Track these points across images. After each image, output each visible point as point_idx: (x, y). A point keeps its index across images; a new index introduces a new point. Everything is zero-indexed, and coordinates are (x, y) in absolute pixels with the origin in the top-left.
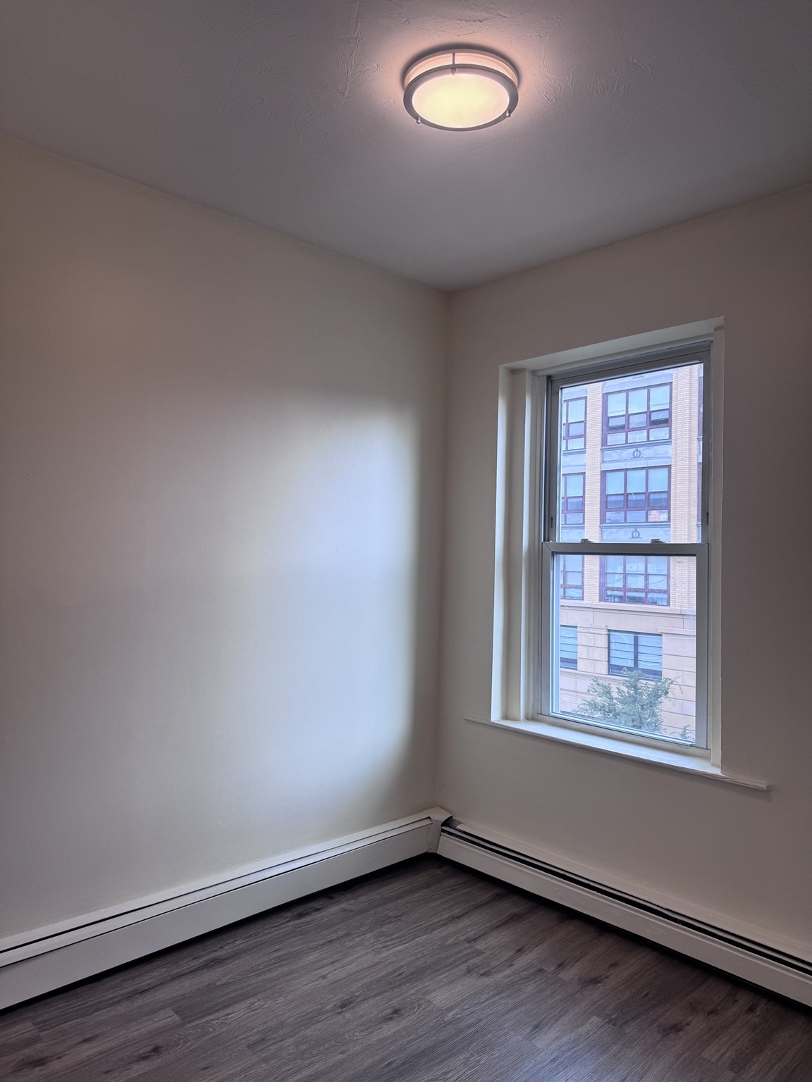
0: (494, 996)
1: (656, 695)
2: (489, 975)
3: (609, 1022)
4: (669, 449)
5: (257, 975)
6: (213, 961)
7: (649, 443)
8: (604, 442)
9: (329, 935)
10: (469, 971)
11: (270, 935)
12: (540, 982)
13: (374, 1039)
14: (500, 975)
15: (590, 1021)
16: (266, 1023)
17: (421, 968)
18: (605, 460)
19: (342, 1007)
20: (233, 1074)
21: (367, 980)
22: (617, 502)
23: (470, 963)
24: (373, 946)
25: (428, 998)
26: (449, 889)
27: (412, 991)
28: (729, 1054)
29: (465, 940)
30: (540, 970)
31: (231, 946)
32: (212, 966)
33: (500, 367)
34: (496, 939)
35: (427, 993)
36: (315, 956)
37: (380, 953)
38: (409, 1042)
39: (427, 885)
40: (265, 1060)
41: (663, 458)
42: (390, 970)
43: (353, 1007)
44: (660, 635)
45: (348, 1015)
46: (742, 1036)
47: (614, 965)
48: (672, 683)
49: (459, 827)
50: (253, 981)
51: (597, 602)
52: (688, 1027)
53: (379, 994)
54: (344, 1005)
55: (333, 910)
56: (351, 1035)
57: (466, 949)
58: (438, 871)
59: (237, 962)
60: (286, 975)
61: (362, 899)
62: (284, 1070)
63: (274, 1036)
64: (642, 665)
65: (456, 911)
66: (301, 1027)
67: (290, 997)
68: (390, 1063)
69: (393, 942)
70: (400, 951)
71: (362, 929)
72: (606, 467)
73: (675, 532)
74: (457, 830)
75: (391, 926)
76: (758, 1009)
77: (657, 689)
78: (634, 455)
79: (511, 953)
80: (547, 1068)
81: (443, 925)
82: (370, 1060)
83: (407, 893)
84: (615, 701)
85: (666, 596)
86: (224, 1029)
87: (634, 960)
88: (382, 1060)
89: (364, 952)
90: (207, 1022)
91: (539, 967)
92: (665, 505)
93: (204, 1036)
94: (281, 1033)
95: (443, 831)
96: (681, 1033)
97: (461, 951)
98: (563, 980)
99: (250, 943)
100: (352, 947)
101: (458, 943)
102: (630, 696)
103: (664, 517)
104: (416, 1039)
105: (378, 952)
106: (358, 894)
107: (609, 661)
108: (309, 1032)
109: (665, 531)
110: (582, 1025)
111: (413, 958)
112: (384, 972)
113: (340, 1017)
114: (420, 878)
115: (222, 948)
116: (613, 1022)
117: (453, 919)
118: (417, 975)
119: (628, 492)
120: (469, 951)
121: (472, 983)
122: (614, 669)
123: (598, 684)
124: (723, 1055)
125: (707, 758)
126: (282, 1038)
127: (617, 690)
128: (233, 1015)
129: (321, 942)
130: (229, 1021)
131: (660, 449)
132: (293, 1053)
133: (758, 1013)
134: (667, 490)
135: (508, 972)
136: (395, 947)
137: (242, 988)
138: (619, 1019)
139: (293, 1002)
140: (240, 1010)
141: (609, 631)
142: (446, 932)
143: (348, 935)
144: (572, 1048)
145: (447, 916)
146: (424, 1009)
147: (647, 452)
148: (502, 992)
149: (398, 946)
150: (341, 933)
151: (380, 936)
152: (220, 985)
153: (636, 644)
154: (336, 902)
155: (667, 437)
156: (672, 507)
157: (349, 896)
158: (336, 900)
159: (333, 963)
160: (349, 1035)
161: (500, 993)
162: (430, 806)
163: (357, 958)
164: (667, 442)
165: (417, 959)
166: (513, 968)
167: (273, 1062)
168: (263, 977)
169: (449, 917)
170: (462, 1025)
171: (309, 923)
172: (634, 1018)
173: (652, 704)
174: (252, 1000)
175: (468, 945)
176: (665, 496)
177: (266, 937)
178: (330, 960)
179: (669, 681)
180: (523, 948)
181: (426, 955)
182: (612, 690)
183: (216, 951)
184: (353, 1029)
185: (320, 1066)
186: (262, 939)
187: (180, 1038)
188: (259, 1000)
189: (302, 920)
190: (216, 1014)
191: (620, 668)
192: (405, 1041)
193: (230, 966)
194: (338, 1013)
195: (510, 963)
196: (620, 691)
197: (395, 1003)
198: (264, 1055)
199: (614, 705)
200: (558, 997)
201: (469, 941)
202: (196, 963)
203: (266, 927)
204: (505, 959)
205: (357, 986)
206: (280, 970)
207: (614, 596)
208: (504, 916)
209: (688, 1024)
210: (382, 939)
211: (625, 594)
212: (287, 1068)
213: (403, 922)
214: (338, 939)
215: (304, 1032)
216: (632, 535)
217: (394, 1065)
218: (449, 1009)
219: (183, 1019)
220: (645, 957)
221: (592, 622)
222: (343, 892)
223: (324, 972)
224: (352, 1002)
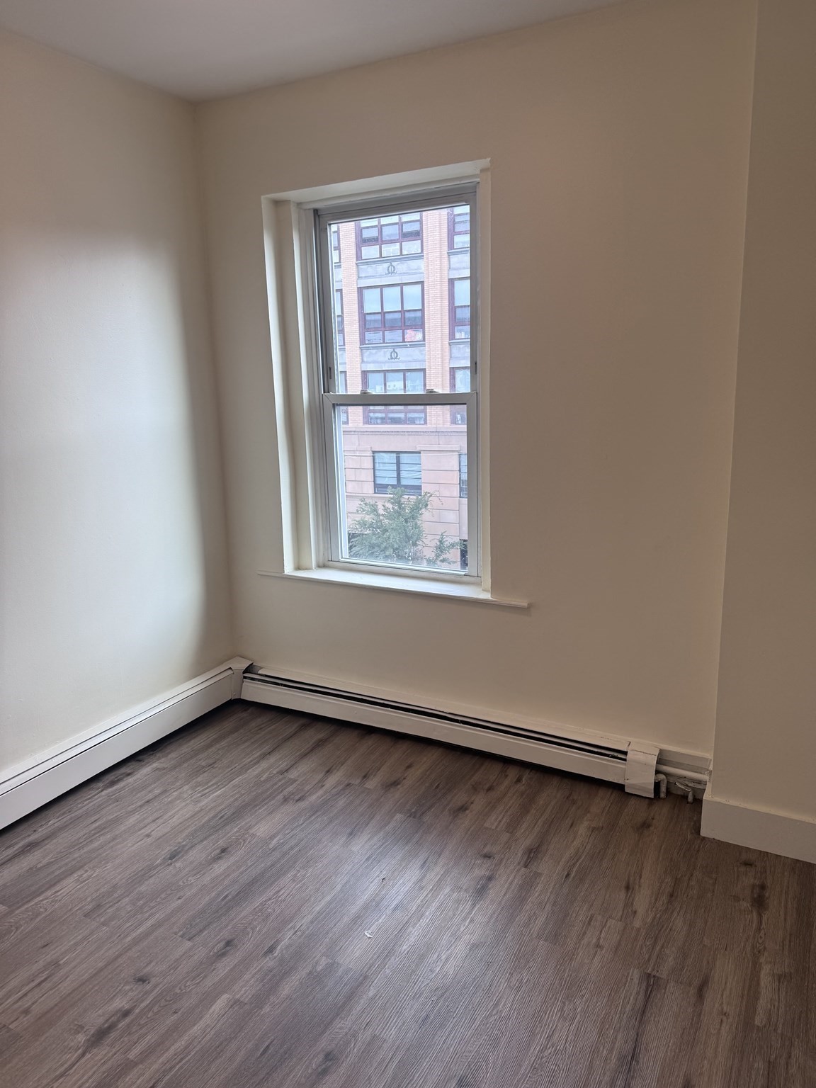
0: (310, 817)
1: (417, 508)
2: (303, 800)
3: (410, 816)
4: (421, 264)
5: (79, 849)
6: (28, 846)
7: (402, 258)
8: (359, 256)
9: (146, 796)
10: (286, 800)
11: (85, 808)
12: (349, 795)
13: (207, 879)
14: (314, 797)
15: (395, 818)
16: (98, 890)
17: (241, 807)
18: (360, 276)
19: (171, 858)
20: (75, 944)
21: (190, 830)
22: (375, 321)
23: (286, 792)
24: (192, 797)
25: (251, 832)
26: (257, 729)
27: (236, 830)
28: (504, 819)
29: (278, 773)
30: (348, 785)
31: (45, 827)
32: (29, 851)
33: (262, 197)
34: (304, 767)
35: (250, 827)
36: (134, 819)
37: (199, 801)
38: (242, 873)
39: (236, 730)
40: (104, 924)
41: (416, 273)
42: (211, 816)
43: (183, 856)
44: (420, 453)
45: (178, 864)
46: (513, 803)
47: (409, 767)
48: (431, 496)
49: (260, 672)
50: (76, 855)
51: (361, 425)
52: (472, 805)
53: (205, 839)
54: (173, 856)
55: (145, 771)
56: (185, 881)
57: (280, 780)
58: (244, 715)
59: (55, 841)
60: (109, 842)
61: (173, 755)
62: (125, 927)
63: (110, 899)
64: (404, 482)
65: (266, 748)
66: (134, 885)
67: (117, 861)
68: (226, 896)
69: (210, 789)
70: (218, 796)
71: (178, 784)
72: (363, 283)
73: (429, 351)
74: (259, 675)
75: (205, 774)
76: (524, 779)
77: (419, 502)
78: (388, 270)
79: (321, 775)
80: (364, 866)
81: (255, 764)
82: (207, 899)
83: (217, 741)
84: (381, 518)
85: (423, 415)
86: (57, 906)
87: (425, 759)
88: (218, 895)
89: (184, 804)
90: (36, 904)
91: (346, 782)
92: (420, 324)
93: (37, 916)
94: (116, 895)
95: (245, 678)
96: (467, 812)
97: (276, 784)
98: (369, 789)
99: (65, 820)
100: (170, 802)
101: (272, 777)
102: (396, 512)
103: (419, 336)
104: (247, 869)
105: (197, 801)
106: (168, 751)
107: (374, 481)
108: (143, 888)
109: (421, 351)
110: (389, 823)
111: (232, 799)
112: (207, 818)
113: (171, 868)
114: (228, 724)
115: (35, 831)
116: (413, 815)
117: (264, 756)
118: (238, 814)
119: (385, 311)
120: (283, 781)
121: (290, 808)
122: (379, 488)
123: (366, 504)
124: (500, 821)
125: (478, 584)
126: (118, 899)
127: (383, 508)
128: (62, 891)
129: (139, 804)
130: (59, 898)
131: (413, 264)
132: (131, 911)
133: (523, 783)
134: (421, 308)
135: (321, 792)
136: (213, 793)
137: (66, 864)
138: (417, 813)
139: (121, 865)
140: (69, 884)
141: (374, 452)
142: (260, 769)
143: (165, 791)
144: (382, 845)
145: (258, 754)
146: (250, 842)
147: (401, 267)
148: (317, 811)
149: (217, 791)
150: (157, 792)
151: (197, 786)
152: (41, 867)
153: (398, 463)
154: (148, 763)
155: (420, 251)
156: (426, 325)
157: (158, 755)
158: (146, 761)
159: (154, 821)
160: (183, 882)
161: (316, 813)
162: (230, 658)
163: (178, 811)
164: (419, 256)
165: (236, 799)
166: (324, 788)
167: (113, 923)
168: (86, 849)
169: (261, 755)
170: (286, 848)
171: (123, 788)
172: (430, 808)
173: (414, 518)
174: (79, 873)
175: (281, 777)
176: (419, 314)
177: (80, 811)
178: (151, 819)
179: (429, 495)
180: (330, 769)
181: (244, 794)
182: (379, 507)
183: (29, 836)
184: (184, 876)
185: (159, 916)
186: (76, 813)
187: (11, 926)
188: (87, 871)
189: (115, 788)
190: (44, 895)
191: (386, 486)
192: (237, 873)
193: (48, 846)
194: (168, 865)
195: (321, 784)
196: (386, 509)
197: (221, 843)
198: (102, 920)
199: (381, 521)
200: (366, 804)
201: (282, 773)
202: (10, 852)
203: (79, 801)
204: (316, 781)
205: (182, 837)
206: (102, 839)
207: (377, 418)
208: (311, 743)
209: (472, 803)
210: (200, 789)
211: (386, 415)
212: (130, 924)
213: (217, 769)
214: (156, 797)
215: (138, 889)
216: (391, 356)
217: (230, 897)
218: (272, 838)
219: (9, 907)
220: (433, 755)
221: (357, 444)
222: (152, 753)
223: (147, 831)
224: (180, 852)
